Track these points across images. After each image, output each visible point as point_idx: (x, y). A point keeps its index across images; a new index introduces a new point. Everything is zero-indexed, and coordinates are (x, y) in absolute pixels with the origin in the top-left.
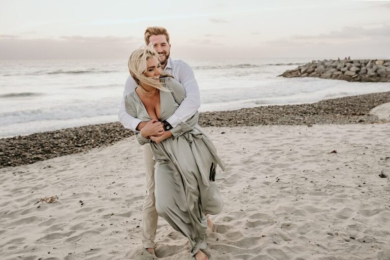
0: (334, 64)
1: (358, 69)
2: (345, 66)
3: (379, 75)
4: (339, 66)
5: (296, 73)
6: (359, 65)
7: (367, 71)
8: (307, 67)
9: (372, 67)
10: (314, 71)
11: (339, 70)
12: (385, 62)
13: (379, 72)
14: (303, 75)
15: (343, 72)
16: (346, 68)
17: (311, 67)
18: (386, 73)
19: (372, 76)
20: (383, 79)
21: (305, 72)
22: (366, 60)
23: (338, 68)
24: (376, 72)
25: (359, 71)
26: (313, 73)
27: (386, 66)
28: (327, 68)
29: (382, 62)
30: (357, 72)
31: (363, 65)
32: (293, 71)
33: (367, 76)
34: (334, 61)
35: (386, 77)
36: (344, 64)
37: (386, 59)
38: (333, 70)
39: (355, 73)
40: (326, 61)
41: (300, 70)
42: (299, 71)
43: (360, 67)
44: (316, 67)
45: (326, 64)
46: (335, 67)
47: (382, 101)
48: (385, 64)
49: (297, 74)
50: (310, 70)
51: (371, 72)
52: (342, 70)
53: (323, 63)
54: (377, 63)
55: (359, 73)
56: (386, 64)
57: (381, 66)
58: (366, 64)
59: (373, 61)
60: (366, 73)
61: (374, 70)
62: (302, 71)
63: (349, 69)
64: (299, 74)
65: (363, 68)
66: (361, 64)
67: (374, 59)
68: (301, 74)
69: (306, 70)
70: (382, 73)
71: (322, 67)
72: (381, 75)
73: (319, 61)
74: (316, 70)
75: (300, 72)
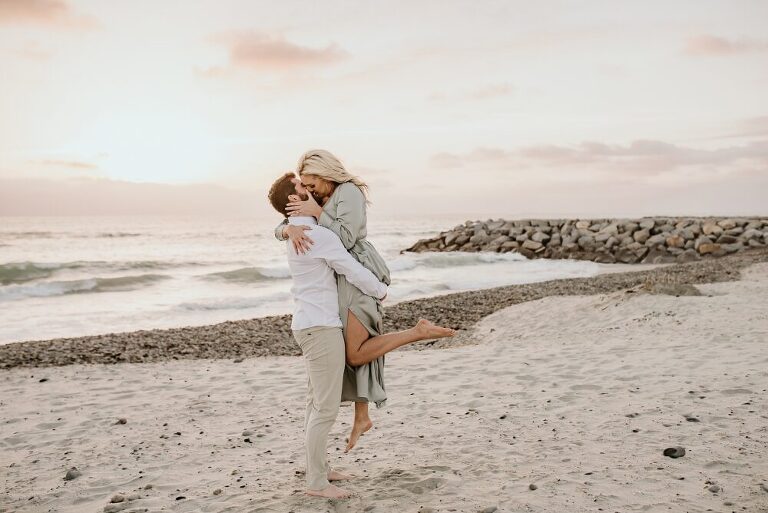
0: (504, 228)
1: (546, 237)
2: (524, 232)
3: (581, 249)
4: (513, 231)
5: (436, 244)
6: (548, 229)
7: (561, 240)
8: (456, 234)
9: (570, 234)
10: (468, 241)
11: (514, 239)
12: (592, 223)
13: (581, 242)
14: (449, 248)
15: (521, 243)
16: (525, 235)
17: (463, 233)
18: (593, 244)
19: (569, 250)
20: (588, 255)
21: (452, 242)
22: (560, 220)
23: (511, 235)
24: (576, 241)
25: (548, 240)
26: (466, 246)
27: (594, 231)
28: (492, 236)
29: (588, 224)
30: (545, 242)
31: (555, 229)
32: (431, 241)
33: (561, 249)
34: (505, 223)
35: (593, 251)
36: (521, 228)
37: (595, 217)
38: (502, 238)
39: (540, 244)
40: (491, 221)
41: (443, 239)
42: (441, 241)
43: (550, 233)
44: (472, 234)
45: (491, 227)
46: (506, 234)
47: (511, 301)
48: (592, 228)
49: (438, 246)
50: (459, 240)
51: (568, 243)
52: (518, 238)
53: (485, 227)
54: (578, 225)
55: (549, 244)
56: (594, 227)
57: (587, 232)
58: (560, 228)
59: (572, 221)
60: (561, 245)
61: (574, 238)
62: (447, 241)
63: (530, 238)
64: (442, 246)
65: (556, 235)
66: (551, 228)
67: (574, 218)
68: (446, 246)
69: (455, 239)
70: (587, 243)
71: (483, 233)
72: (586, 248)
73: (478, 222)
74: (472, 238)
75: (444, 243)
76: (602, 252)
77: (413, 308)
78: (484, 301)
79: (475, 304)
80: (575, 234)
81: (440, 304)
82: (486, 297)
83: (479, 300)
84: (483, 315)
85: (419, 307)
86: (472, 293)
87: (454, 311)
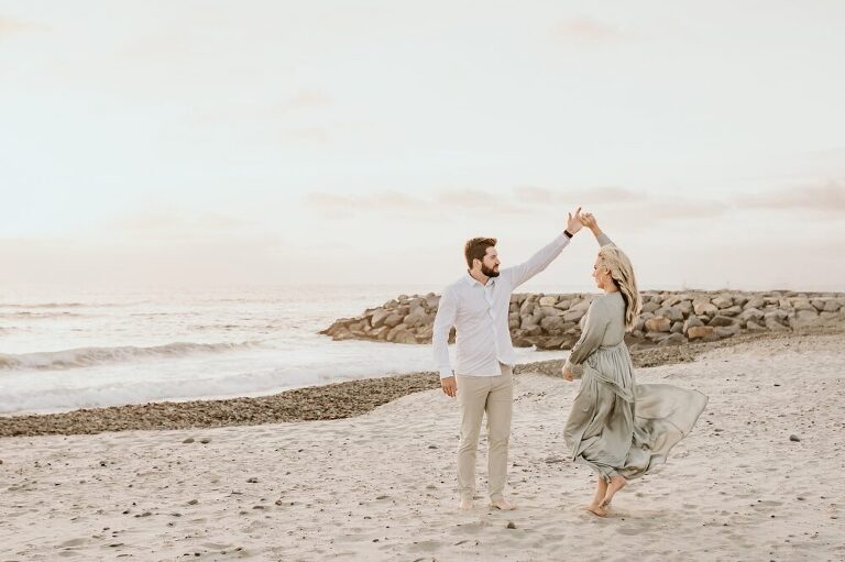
3: (544, 332)
5: (359, 325)
7: (520, 321)
8: (386, 312)
9: (531, 313)
10: (401, 321)
12: (559, 299)
13: (545, 323)
14: (375, 332)
17: (396, 311)
18: (560, 324)
19: (529, 334)
20: (553, 342)
21: (381, 323)
22: (520, 296)
24: (539, 323)
26: (399, 328)
27: (563, 310)
29: (554, 300)
32: (354, 321)
33: (519, 333)
35: (560, 335)
37: (562, 292)
40: (433, 295)
41: (369, 318)
42: (366, 322)
44: (407, 312)
45: (431, 303)
47: (412, 389)
48: (560, 305)
49: (362, 328)
50: (392, 319)
51: (528, 324)
53: (423, 303)
54: (542, 301)
56: (562, 305)
57: (553, 311)
58: (519, 305)
59: (536, 296)
60: (519, 327)
61: (535, 319)
62: (374, 321)
64: (368, 328)
65: (514, 315)
67: (538, 293)
68: (373, 328)
69: (385, 318)
70: (552, 324)
71: (420, 311)
72: (551, 331)
73: (416, 296)
74: (406, 318)
75: (370, 325)
76: (572, 334)
77: (299, 396)
78: (383, 390)
79: (372, 392)
80: (537, 313)
81: (331, 393)
82: (386, 385)
83: (377, 389)
84: (378, 404)
85: (306, 396)
86: (371, 380)
87: (346, 400)
